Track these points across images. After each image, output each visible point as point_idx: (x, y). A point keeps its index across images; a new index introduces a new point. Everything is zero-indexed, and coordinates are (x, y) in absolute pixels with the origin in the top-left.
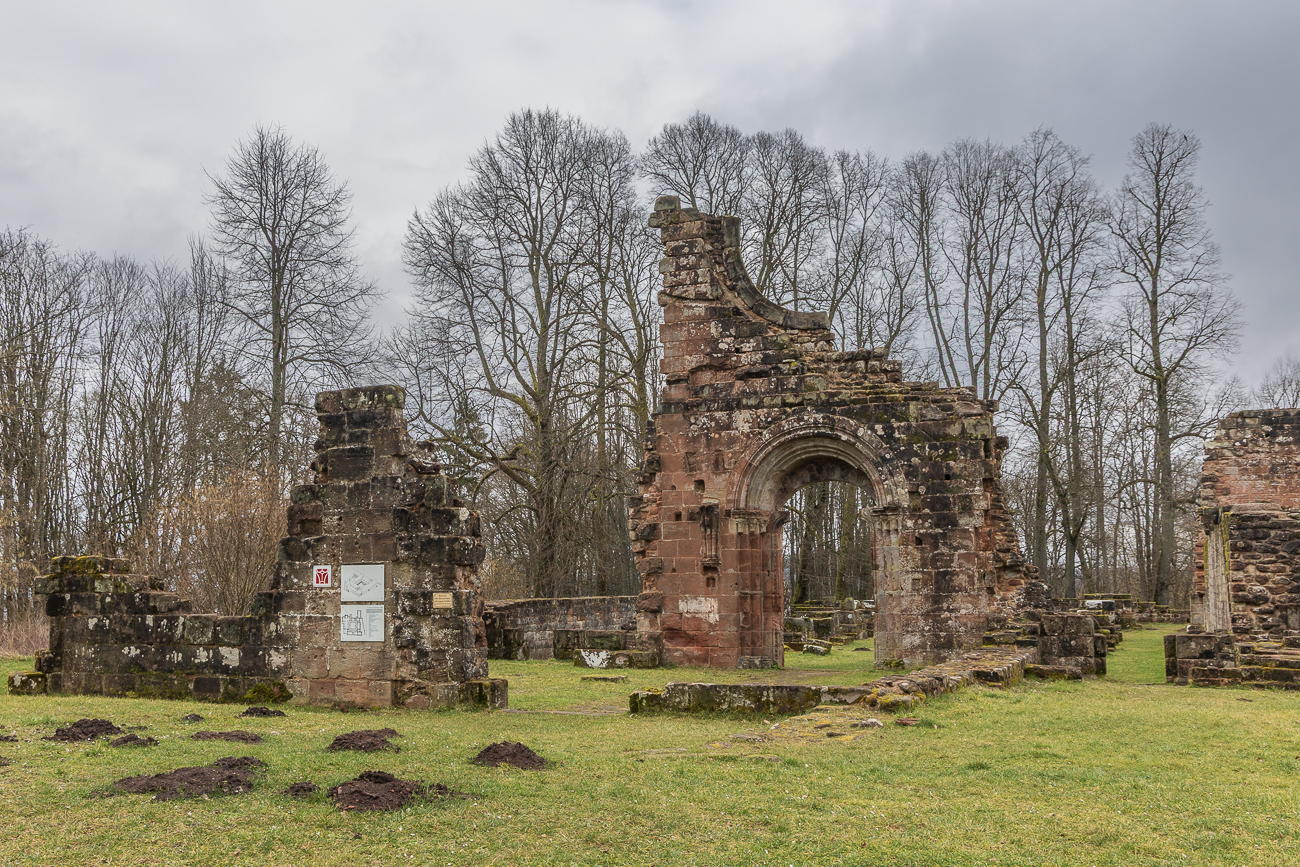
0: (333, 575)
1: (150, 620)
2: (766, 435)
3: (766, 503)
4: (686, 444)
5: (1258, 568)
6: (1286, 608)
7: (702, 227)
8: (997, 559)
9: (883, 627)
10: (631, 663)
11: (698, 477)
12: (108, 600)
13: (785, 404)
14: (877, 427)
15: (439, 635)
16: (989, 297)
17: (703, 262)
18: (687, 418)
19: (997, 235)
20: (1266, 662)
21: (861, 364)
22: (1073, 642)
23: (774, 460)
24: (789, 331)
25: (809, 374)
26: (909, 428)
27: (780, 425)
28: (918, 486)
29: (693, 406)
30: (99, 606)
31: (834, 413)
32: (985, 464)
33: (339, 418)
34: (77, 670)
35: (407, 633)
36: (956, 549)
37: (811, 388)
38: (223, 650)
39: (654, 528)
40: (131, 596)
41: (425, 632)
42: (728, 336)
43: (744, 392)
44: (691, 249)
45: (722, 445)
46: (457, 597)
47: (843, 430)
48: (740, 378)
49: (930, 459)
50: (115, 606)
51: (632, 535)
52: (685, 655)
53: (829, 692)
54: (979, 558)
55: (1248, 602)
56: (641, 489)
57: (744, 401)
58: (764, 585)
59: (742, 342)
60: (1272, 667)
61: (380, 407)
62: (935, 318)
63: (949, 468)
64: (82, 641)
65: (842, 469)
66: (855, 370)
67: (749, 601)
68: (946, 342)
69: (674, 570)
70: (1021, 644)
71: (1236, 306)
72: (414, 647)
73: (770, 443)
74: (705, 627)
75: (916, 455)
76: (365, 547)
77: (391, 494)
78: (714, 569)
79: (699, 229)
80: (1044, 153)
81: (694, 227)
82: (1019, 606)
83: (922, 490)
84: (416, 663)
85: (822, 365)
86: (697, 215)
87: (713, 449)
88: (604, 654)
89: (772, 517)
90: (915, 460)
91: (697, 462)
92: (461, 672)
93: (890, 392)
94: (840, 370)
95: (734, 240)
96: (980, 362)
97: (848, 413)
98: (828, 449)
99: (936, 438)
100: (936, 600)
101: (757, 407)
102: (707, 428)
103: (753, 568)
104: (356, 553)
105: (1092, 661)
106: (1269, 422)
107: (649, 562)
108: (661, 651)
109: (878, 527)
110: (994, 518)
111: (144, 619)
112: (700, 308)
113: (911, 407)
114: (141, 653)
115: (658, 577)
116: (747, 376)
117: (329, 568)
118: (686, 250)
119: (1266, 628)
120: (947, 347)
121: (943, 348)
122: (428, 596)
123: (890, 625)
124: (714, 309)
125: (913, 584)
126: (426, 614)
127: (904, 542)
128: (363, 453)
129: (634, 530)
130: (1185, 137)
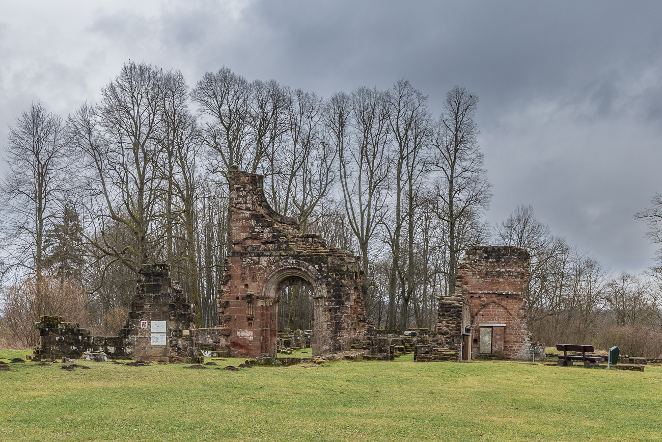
0: (148, 324)
1: (80, 337)
2: (273, 267)
3: (272, 294)
4: (241, 269)
5: (446, 322)
6: (454, 336)
7: (249, 180)
8: (358, 317)
9: (315, 342)
10: (219, 355)
11: (246, 283)
12: (63, 331)
13: (281, 255)
14: (316, 266)
15: (185, 343)
16: (372, 172)
17: (249, 194)
18: (241, 259)
19: (377, 139)
20: (440, 354)
21: (310, 239)
22: (383, 348)
23: (276, 277)
24: (283, 224)
25: (290, 243)
26: (328, 267)
27: (279, 264)
28: (330, 289)
29: (244, 254)
30: (60, 333)
31: (300, 260)
32: (355, 282)
33: (150, 274)
34: (52, 354)
35: (174, 342)
36: (343, 313)
37: (291, 249)
38: (108, 348)
39: (228, 303)
40: (73, 329)
41: (180, 342)
42: (259, 226)
43: (264, 249)
44: (244, 189)
45: (255, 270)
46: (191, 331)
47: (303, 267)
48: (263, 243)
49: (335, 279)
50: (66, 333)
51: (218, 305)
52: (239, 353)
53: (303, 359)
54: (351, 317)
55: (442, 334)
56: (222, 286)
57: (265, 253)
58: (271, 326)
59: (264, 229)
60: (442, 356)
61: (164, 271)
62: (344, 183)
63: (342, 283)
64: (54, 344)
65: (302, 281)
66: (308, 242)
67: (265, 332)
68: (349, 196)
69: (236, 320)
70: (364, 349)
71: (489, 186)
72: (176, 347)
73: (274, 271)
74: (248, 342)
75: (330, 277)
76: (159, 315)
77: (168, 299)
78: (252, 320)
79: (247, 181)
80: (404, 94)
81: (245, 179)
82: (365, 335)
83: (332, 291)
84: (177, 352)
85: (295, 239)
86: (247, 175)
87: (252, 272)
88: (210, 352)
89: (274, 299)
90: (330, 279)
91: (245, 277)
92: (192, 354)
93: (321, 252)
94: (303, 241)
95: (261, 185)
96: (365, 209)
97: (305, 260)
98: (297, 273)
99: (338, 271)
100: (335, 332)
101: (270, 256)
102: (250, 264)
103: (267, 319)
104: (156, 317)
105: (389, 355)
106: (486, 252)
107: (226, 316)
108: (230, 351)
109: (315, 304)
110: (357, 302)
111: (78, 337)
112: (247, 214)
113: (329, 259)
114: (77, 348)
115: (229, 322)
116: (266, 243)
117: (146, 322)
118: (242, 189)
119: (447, 343)
120: (350, 198)
121: (348, 199)
122: (181, 331)
123: (318, 342)
124: (253, 214)
125: (327, 326)
126: (181, 336)
127: (325, 310)
128: (158, 285)
129: (219, 303)
130: (471, 96)
